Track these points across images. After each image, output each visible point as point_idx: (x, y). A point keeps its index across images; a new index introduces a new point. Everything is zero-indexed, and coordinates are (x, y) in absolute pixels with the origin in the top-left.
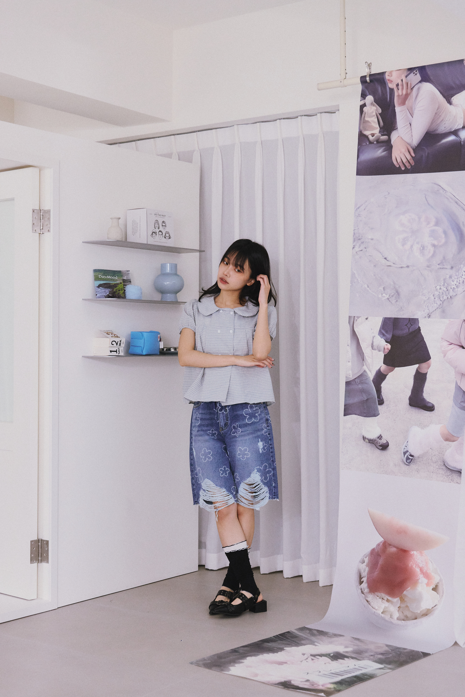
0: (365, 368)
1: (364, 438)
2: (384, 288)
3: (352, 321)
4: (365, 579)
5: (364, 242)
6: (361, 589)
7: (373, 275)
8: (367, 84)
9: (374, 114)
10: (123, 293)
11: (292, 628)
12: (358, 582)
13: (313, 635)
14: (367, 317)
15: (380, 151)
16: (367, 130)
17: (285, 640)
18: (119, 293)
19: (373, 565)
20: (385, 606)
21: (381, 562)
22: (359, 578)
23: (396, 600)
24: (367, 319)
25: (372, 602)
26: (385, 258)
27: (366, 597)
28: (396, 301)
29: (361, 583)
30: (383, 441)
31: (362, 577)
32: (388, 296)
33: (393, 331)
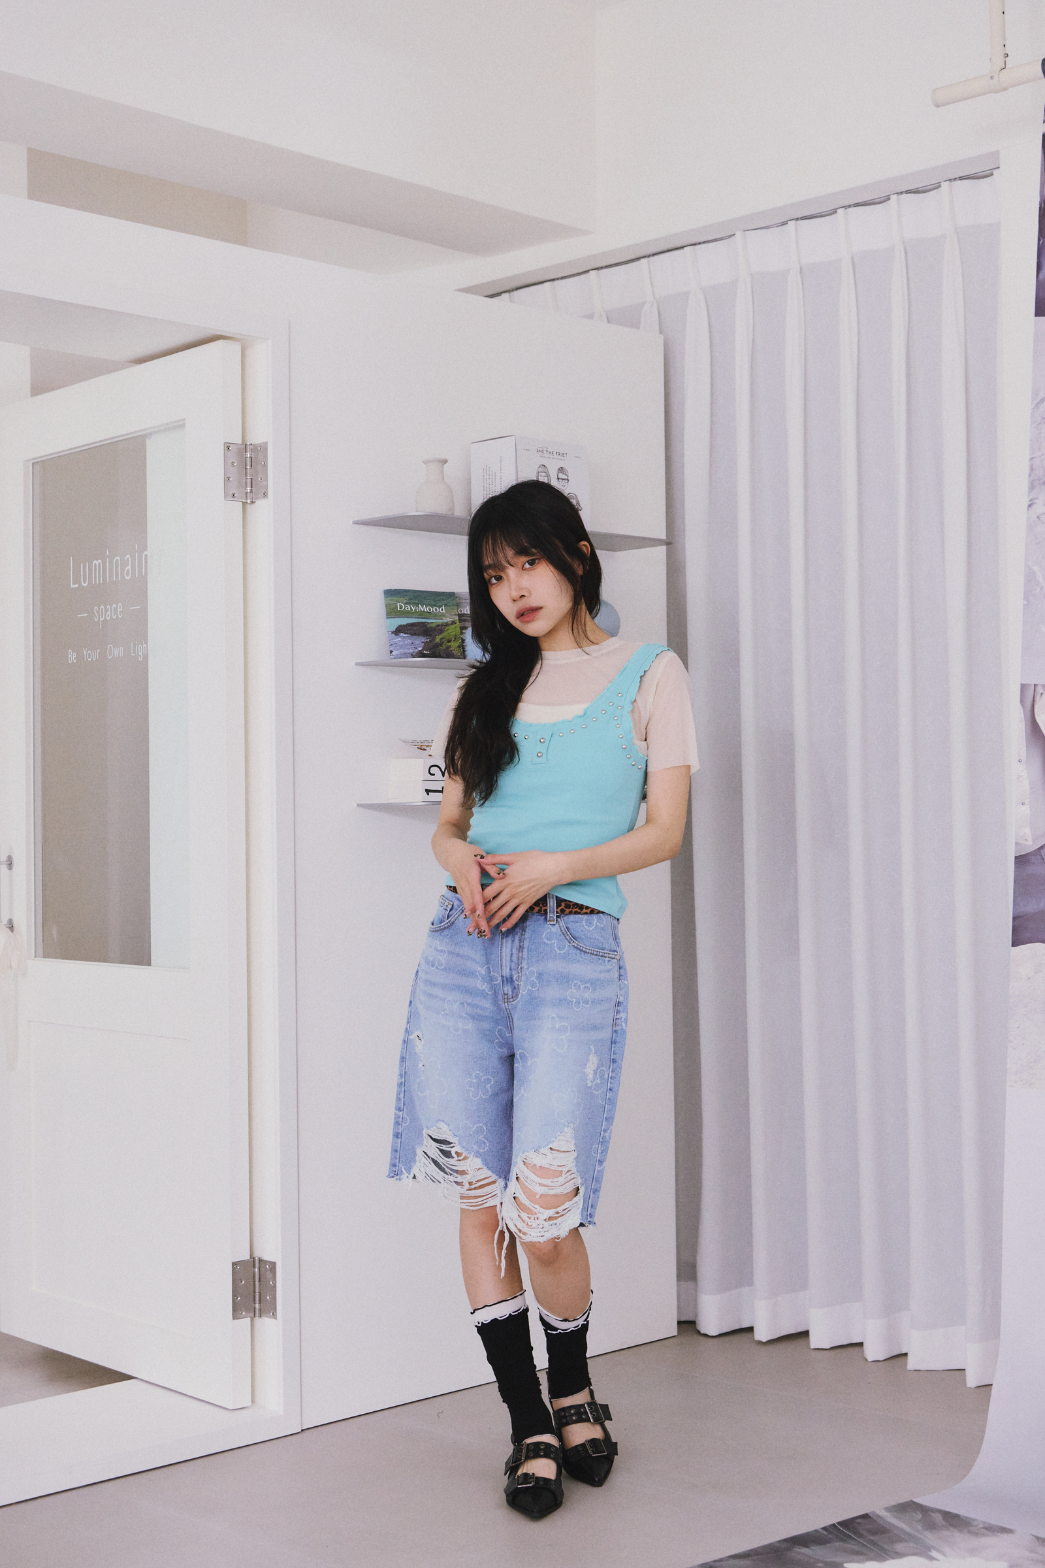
3: (1030, 697)
11: (878, 1504)
17: (855, 1540)
18: (448, 648)
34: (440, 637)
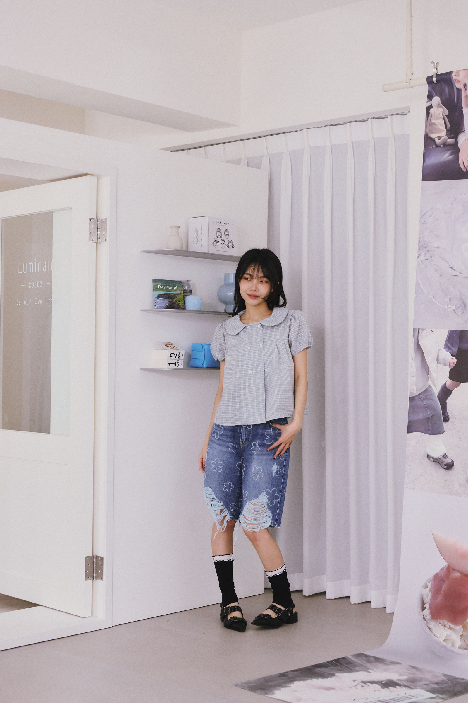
0: (430, 382)
1: (428, 457)
2: (450, 299)
3: (417, 333)
4: (427, 605)
5: (429, 251)
6: (423, 615)
7: (438, 285)
8: (433, 85)
9: (441, 115)
10: (183, 304)
11: (348, 654)
12: (420, 607)
13: (369, 661)
14: (432, 329)
15: (447, 155)
16: (434, 133)
17: (338, 665)
18: (179, 304)
19: (436, 591)
20: (447, 634)
21: (444, 587)
22: (421, 604)
23: (459, 628)
24: (432, 331)
25: (434, 629)
26: (452, 268)
27: (428, 623)
28: (462, 312)
29: (423, 609)
30: (448, 460)
31: (424, 603)
32: (454, 308)
33: (459, 344)
34: (175, 299)
